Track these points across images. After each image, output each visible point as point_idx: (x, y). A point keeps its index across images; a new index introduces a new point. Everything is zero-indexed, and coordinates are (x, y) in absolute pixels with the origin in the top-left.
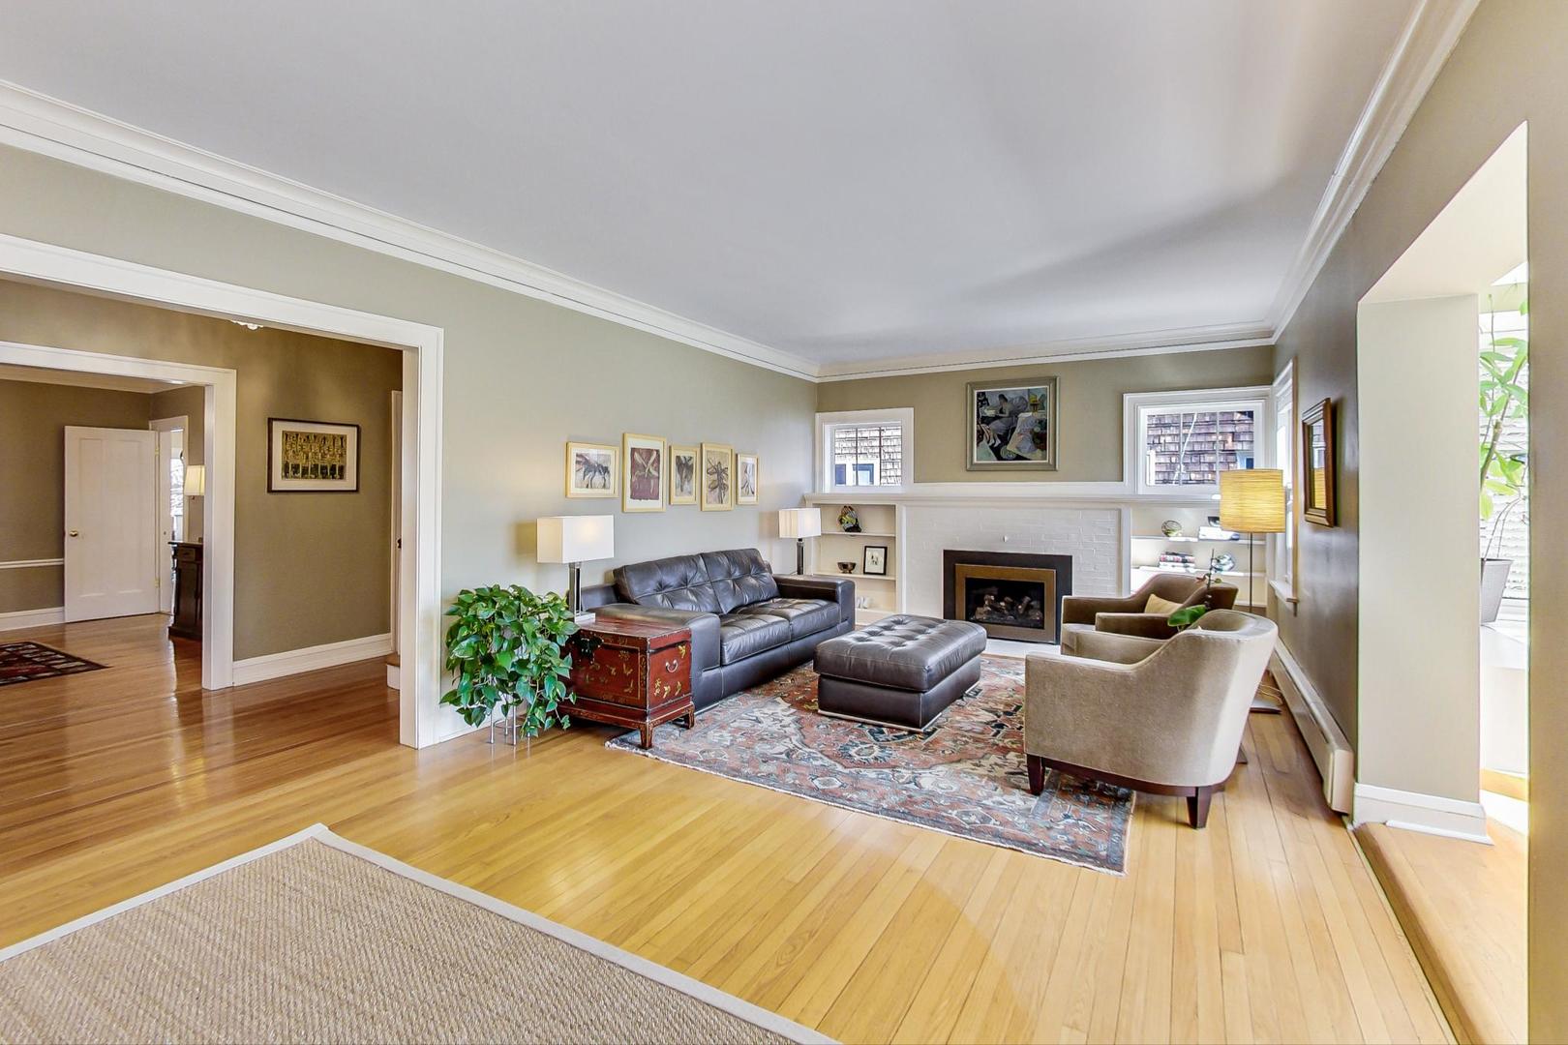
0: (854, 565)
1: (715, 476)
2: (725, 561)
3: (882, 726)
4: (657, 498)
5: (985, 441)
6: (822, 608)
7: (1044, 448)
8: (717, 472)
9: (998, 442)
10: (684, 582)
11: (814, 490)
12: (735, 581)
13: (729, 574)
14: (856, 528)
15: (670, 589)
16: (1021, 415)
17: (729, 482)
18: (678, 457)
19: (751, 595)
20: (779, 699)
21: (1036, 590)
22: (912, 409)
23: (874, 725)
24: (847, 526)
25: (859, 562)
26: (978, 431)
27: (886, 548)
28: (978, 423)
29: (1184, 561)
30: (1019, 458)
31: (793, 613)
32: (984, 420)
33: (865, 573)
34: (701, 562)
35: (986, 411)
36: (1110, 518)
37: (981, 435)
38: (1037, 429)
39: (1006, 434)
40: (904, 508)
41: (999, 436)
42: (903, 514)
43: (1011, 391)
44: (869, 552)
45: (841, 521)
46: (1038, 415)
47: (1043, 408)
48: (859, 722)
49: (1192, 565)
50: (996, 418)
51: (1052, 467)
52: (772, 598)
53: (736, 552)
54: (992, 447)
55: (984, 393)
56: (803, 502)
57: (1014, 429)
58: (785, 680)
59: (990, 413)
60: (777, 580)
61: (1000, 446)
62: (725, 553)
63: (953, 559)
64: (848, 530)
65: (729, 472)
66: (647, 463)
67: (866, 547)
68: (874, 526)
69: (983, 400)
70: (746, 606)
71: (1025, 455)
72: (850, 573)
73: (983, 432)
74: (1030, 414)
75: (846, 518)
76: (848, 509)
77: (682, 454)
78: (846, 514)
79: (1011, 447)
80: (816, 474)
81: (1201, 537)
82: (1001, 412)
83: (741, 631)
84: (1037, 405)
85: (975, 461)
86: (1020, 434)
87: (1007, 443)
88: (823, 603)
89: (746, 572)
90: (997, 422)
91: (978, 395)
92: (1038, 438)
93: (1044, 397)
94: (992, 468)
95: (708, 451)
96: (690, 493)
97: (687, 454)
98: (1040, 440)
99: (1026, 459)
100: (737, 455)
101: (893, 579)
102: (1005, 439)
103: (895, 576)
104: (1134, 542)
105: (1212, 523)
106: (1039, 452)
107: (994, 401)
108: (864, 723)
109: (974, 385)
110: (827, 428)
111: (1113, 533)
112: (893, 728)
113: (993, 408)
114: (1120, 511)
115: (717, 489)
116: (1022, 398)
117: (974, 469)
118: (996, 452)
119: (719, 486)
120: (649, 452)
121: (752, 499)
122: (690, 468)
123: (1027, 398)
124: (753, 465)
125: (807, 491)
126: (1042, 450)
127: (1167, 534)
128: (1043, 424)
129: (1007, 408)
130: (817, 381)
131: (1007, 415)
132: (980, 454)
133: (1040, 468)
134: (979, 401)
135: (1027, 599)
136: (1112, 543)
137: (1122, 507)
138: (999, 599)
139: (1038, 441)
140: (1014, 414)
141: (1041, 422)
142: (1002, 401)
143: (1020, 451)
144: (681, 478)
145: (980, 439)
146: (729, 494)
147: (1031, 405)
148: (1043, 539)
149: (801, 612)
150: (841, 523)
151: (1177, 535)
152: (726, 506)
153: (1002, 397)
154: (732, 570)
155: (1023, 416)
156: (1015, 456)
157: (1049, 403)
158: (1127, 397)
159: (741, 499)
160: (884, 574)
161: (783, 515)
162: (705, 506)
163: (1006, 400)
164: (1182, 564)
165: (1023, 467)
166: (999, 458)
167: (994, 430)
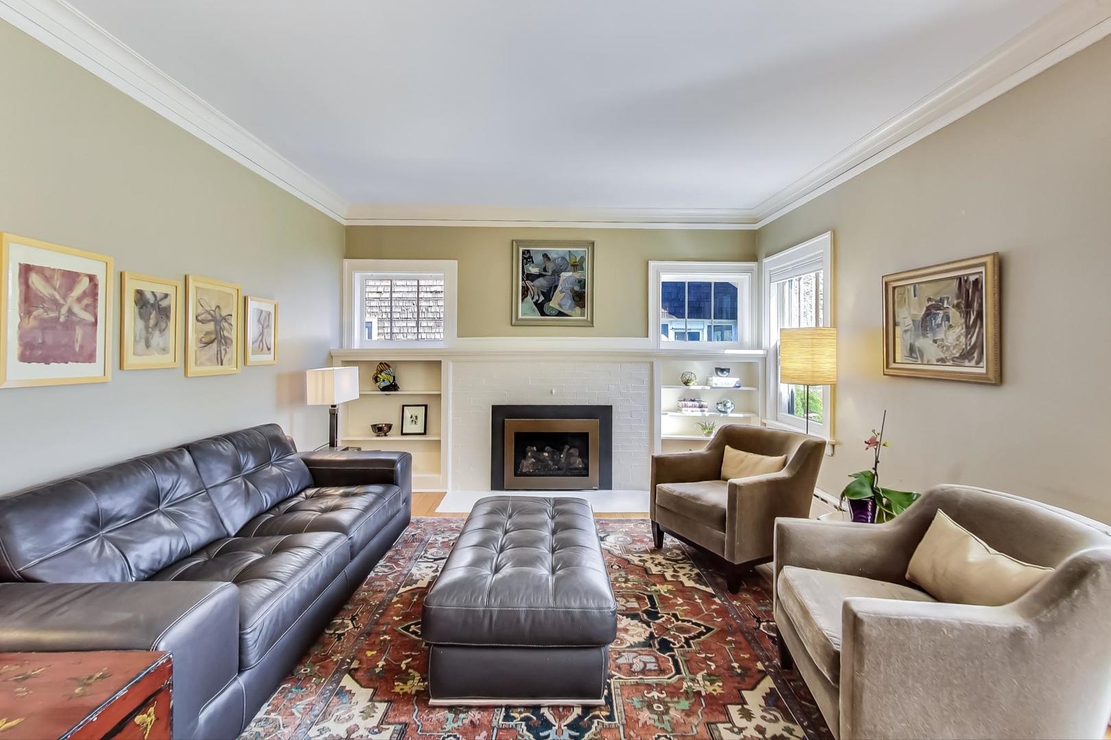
0: (390, 427)
1: (210, 327)
2: (228, 449)
3: (538, 707)
4: (91, 358)
5: (529, 298)
6: (380, 497)
7: (583, 306)
8: (214, 319)
9: (542, 298)
10: (154, 499)
11: (341, 346)
12: (248, 477)
13: (237, 468)
14: (393, 387)
15: (121, 523)
16: (563, 274)
17: (233, 334)
18: (140, 293)
19: (274, 494)
20: (347, 682)
21: (581, 439)
22: (456, 261)
23: (527, 707)
24: (383, 385)
25: (396, 423)
26: (523, 287)
27: (426, 406)
28: (523, 280)
29: (701, 407)
30: (560, 314)
31: (344, 517)
32: (529, 277)
33: (403, 434)
34: (187, 459)
35: (530, 268)
36: (644, 371)
37: (525, 291)
38: (577, 288)
39: (549, 291)
40: (451, 365)
41: (543, 293)
42: (448, 369)
43: (554, 252)
44: (408, 412)
45: (376, 379)
46: (577, 275)
47: (582, 269)
48: (501, 707)
49: (706, 410)
50: (540, 275)
51: (591, 324)
52: (303, 490)
53: (247, 432)
54: (536, 303)
55: (528, 251)
56: (330, 360)
57: (556, 287)
58: (343, 625)
59: (534, 270)
60: (308, 462)
61: (543, 303)
62: (228, 437)
63: (501, 414)
64: (384, 389)
65: (233, 320)
66: (65, 297)
67: (403, 406)
68: (413, 384)
69: (528, 258)
70: (268, 511)
71: (566, 312)
72: (386, 435)
73: (528, 289)
74: (570, 274)
75: (383, 376)
76: (384, 366)
77: (147, 288)
78: (382, 371)
79: (553, 304)
80: (343, 328)
81: (714, 386)
82: (545, 270)
83: (272, 584)
84: (578, 266)
85: (520, 316)
86: (562, 292)
87: (550, 300)
88: (377, 489)
89: (265, 461)
90: (541, 279)
91: (523, 253)
92: (577, 296)
93: (583, 258)
94: (533, 323)
95: (197, 288)
96: (164, 350)
97: (160, 290)
98: (579, 298)
99: (567, 315)
100: (245, 299)
101: (436, 438)
102: (548, 295)
103: (439, 435)
104: (663, 390)
105: (719, 373)
106: (578, 310)
107: (538, 259)
108: (508, 708)
109: (520, 242)
110: (357, 276)
111: (646, 385)
112: (558, 707)
113: (537, 266)
114: (652, 364)
115: (215, 345)
116: (563, 258)
117: (516, 322)
118: (540, 308)
119: (216, 339)
120: (71, 278)
121: (268, 358)
122: (164, 313)
123: (568, 258)
124: (269, 314)
125: (334, 347)
126: (581, 308)
127: (686, 383)
128: (582, 283)
129: (550, 266)
130: (345, 223)
131: (550, 273)
132: (526, 309)
133: (581, 324)
134: (524, 258)
135: (567, 447)
136: (645, 393)
137: (653, 359)
138: (541, 450)
139: (578, 299)
140: (556, 273)
141: (580, 281)
142: (546, 259)
143: (561, 307)
144: (147, 327)
145: (525, 295)
146: (233, 351)
147: (572, 265)
148: (587, 391)
149: (356, 512)
150: (377, 381)
151: (694, 385)
152: (228, 368)
153: (545, 256)
154: (243, 460)
155: (564, 275)
156: (557, 312)
157: (587, 265)
158: (651, 264)
159: (252, 358)
160: (425, 433)
161: (311, 377)
162: (192, 369)
163: (549, 259)
164: (699, 409)
165: (564, 323)
166: (543, 314)
167: (538, 288)
